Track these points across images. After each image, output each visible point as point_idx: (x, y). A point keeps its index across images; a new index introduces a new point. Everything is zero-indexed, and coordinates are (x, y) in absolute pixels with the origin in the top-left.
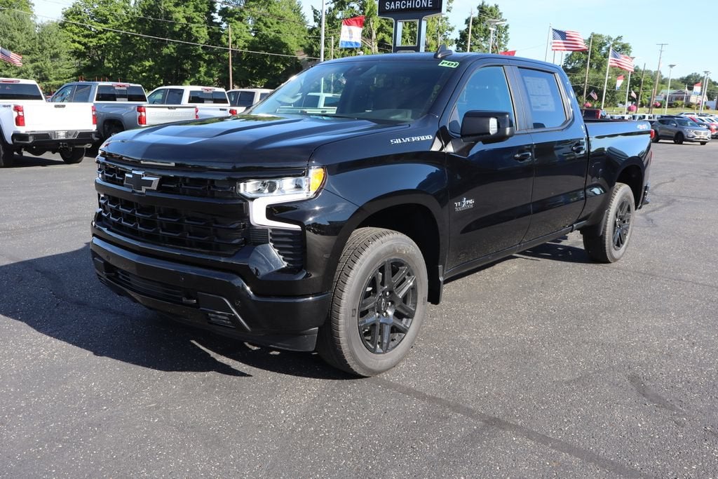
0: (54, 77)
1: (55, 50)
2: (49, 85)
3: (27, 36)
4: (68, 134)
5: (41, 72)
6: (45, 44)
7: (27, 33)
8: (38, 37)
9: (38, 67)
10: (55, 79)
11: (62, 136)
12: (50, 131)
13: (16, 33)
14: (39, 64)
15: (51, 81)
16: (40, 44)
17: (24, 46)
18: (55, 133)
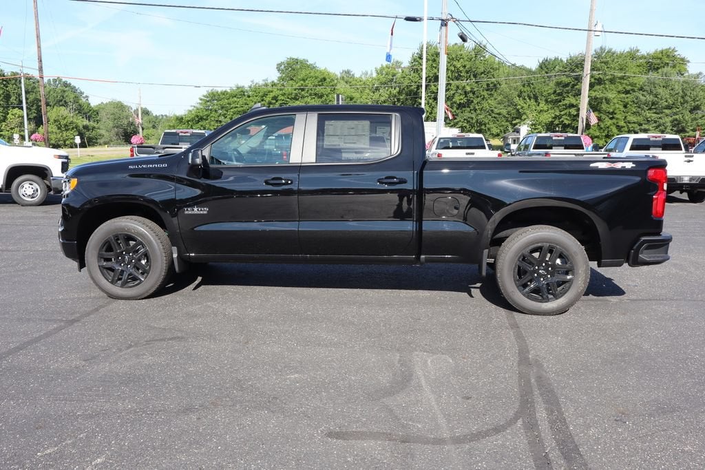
0: (692, 128)
1: (697, 103)
2: (685, 136)
3: (671, 92)
4: (692, 178)
5: (678, 124)
6: (687, 98)
7: (672, 90)
8: (681, 92)
9: (676, 120)
10: (691, 130)
11: (686, 180)
12: (677, 177)
13: (661, 91)
14: (677, 117)
15: (688, 133)
16: (683, 97)
17: (666, 101)
18: (680, 178)
